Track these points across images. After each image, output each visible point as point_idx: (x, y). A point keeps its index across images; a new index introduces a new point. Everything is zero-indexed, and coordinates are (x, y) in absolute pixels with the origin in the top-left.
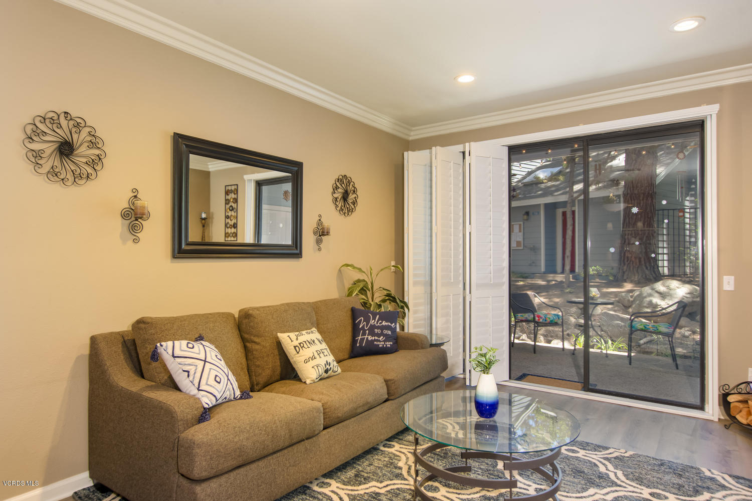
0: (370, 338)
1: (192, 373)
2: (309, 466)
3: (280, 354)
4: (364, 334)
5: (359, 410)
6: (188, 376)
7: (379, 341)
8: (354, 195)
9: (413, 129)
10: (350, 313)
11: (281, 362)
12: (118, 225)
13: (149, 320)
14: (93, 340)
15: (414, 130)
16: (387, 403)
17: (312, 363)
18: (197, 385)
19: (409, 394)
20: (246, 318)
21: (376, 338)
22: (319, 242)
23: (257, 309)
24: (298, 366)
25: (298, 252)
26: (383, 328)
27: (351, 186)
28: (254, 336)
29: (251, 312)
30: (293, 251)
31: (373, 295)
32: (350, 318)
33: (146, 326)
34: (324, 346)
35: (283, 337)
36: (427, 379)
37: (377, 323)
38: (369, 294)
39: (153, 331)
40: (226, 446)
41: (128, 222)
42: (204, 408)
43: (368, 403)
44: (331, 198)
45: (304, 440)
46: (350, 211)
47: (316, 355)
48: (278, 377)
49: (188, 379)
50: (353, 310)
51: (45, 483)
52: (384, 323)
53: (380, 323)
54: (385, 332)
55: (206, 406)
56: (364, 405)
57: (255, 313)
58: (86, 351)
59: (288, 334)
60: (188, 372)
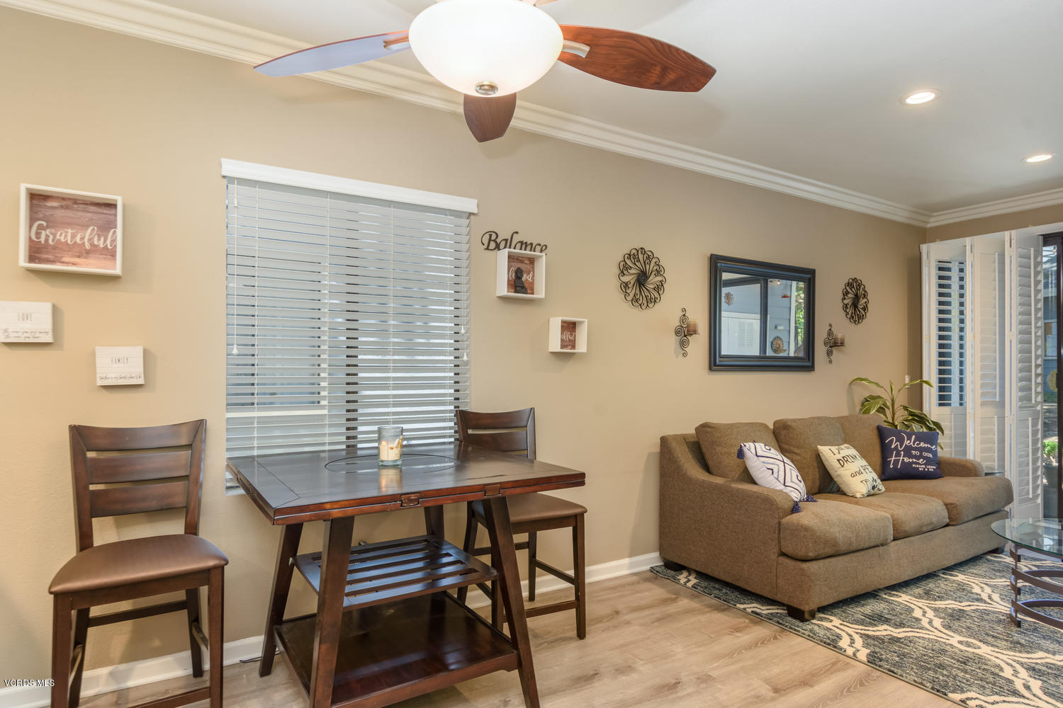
0: (906, 460)
1: (775, 471)
2: (883, 572)
3: (819, 467)
4: (898, 455)
5: (924, 529)
6: (773, 473)
7: (919, 464)
8: (865, 300)
9: (935, 214)
10: (876, 432)
11: (820, 475)
12: (673, 340)
13: (714, 426)
14: (664, 440)
15: (935, 216)
16: (948, 529)
17: (859, 478)
18: (782, 481)
19: (971, 522)
20: (785, 429)
21: (915, 460)
22: (829, 353)
23: (794, 421)
24: (844, 479)
25: (810, 364)
26: (921, 450)
27: (861, 290)
28: (794, 447)
29: (789, 423)
30: (805, 363)
31: (894, 414)
32: (877, 437)
33: (713, 430)
34: (864, 463)
35: (825, 450)
36: (990, 510)
37: (914, 444)
38: (889, 413)
39: (718, 434)
40: (825, 534)
41: (680, 337)
42: (794, 501)
43: (932, 523)
44: (841, 305)
45: (878, 546)
46: (861, 318)
47: (862, 470)
48: (817, 490)
49: (772, 476)
50: (879, 429)
51: (631, 555)
52: (922, 445)
53: (918, 444)
54: (925, 454)
55: (796, 500)
56: (927, 525)
57: (793, 424)
58: (657, 449)
59: (830, 447)
60: (772, 470)
